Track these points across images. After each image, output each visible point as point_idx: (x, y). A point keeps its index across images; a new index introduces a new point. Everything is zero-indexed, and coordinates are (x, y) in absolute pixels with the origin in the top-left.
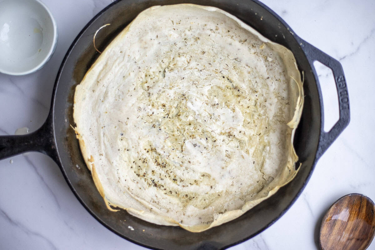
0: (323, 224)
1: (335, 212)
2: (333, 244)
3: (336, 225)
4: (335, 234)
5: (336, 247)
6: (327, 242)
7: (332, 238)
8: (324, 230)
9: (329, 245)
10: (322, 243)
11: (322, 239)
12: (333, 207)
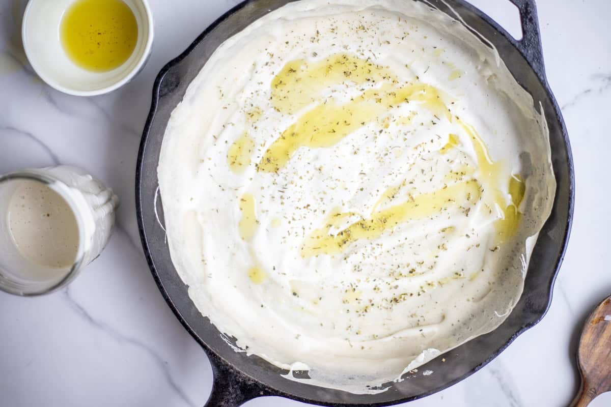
0: (586, 329)
1: (605, 311)
2: (597, 360)
3: (605, 332)
4: (603, 346)
5: (603, 365)
6: (588, 357)
7: (597, 350)
8: (587, 338)
9: (592, 362)
10: (581, 357)
11: (582, 351)
12: (603, 304)
